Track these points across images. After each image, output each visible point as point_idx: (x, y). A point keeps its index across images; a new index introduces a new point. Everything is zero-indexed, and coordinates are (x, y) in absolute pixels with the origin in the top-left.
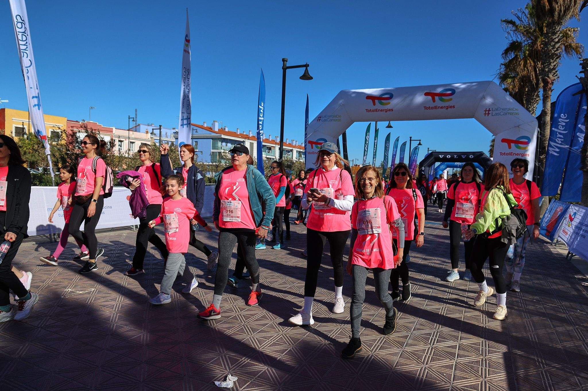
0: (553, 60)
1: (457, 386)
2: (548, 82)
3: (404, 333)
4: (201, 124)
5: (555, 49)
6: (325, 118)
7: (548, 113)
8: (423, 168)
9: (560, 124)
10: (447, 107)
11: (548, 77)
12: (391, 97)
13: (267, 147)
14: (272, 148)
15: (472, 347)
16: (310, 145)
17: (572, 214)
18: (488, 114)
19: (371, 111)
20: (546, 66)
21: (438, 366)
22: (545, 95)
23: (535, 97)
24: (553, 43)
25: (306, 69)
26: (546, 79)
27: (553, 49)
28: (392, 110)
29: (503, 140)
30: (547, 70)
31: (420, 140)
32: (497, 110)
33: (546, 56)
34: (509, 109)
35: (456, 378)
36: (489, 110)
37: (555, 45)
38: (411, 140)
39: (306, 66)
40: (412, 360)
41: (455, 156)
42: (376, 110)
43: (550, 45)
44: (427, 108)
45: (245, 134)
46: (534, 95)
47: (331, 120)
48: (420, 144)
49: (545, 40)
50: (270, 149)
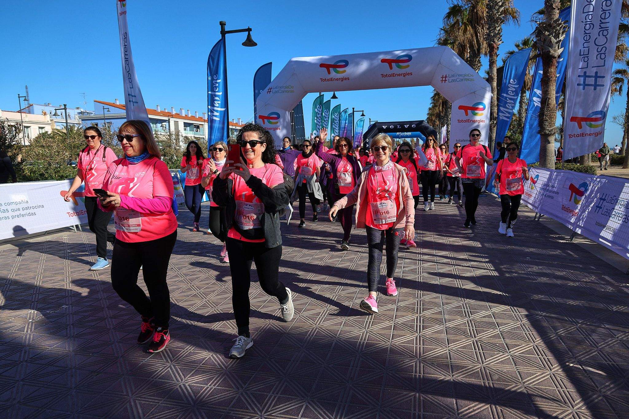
0: (497, 24)
1: (515, 354)
2: (493, 47)
3: (436, 310)
4: (112, 101)
5: (500, 13)
6: (276, 90)
7: (494, 79)
8: (367, 140)
9: (510, 89)
10: (404, 74)
11: (494, 42)
12: (346, 64)
13: (195, 125)
14: (200, 126)
15: (505, 314)
16: (261, 120)
17: (534, 177)
18: (445, 80)
19: (326, 80)
20: (491, 30)
21: (487, 338)
22: (492, 60)
23: (477, 63)
24: (497, 7)
25: (249, 34)
26: (492, 44)
27: (497, 13)
28: (348, 79)
29: (461, 108)
30: (492, 34)
31: (363, 111)
32: (453, 76)
33: (491, 20)
34: (465, 75)
35: (510, 347)
36: (446, 77)
37: (499, 9)
38: (354, 111)
39: (249, 30)
40: (460, 335)
41: (398, 126)
42: (331, 80)
43: (495, 9)
44: (384, 76)
45: (166, 111)
46: (476, 61)
47: (283, 92)
48: (363, 115)
49: (490, 3)
50: (198, 127)
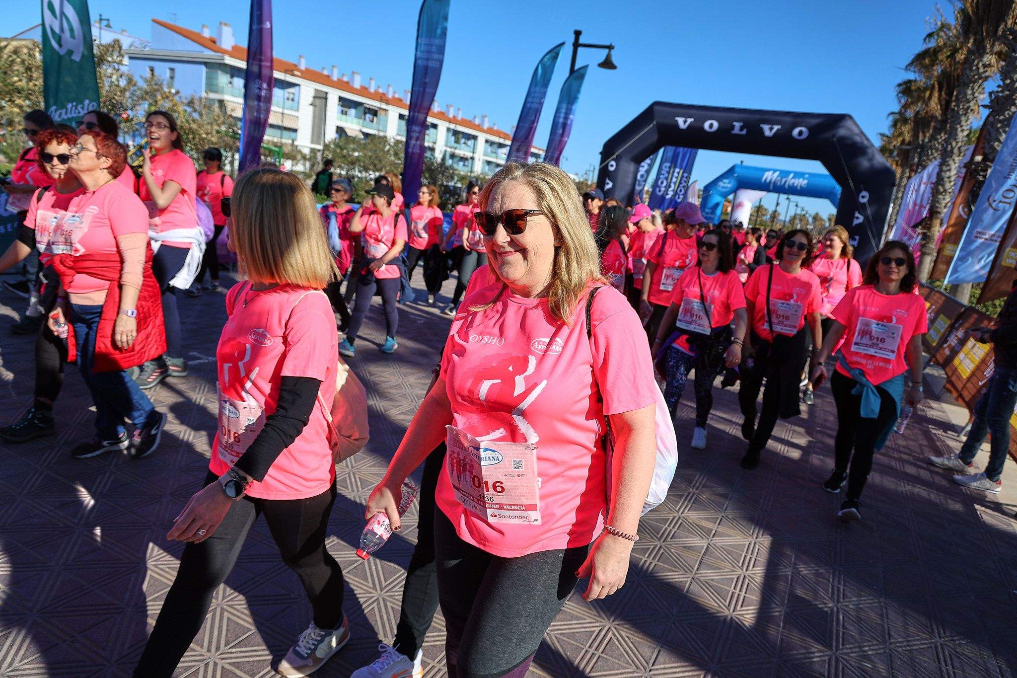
31: (610, 47)
38: (576, 45)
41: (737, 125)
50: (374, 113)
